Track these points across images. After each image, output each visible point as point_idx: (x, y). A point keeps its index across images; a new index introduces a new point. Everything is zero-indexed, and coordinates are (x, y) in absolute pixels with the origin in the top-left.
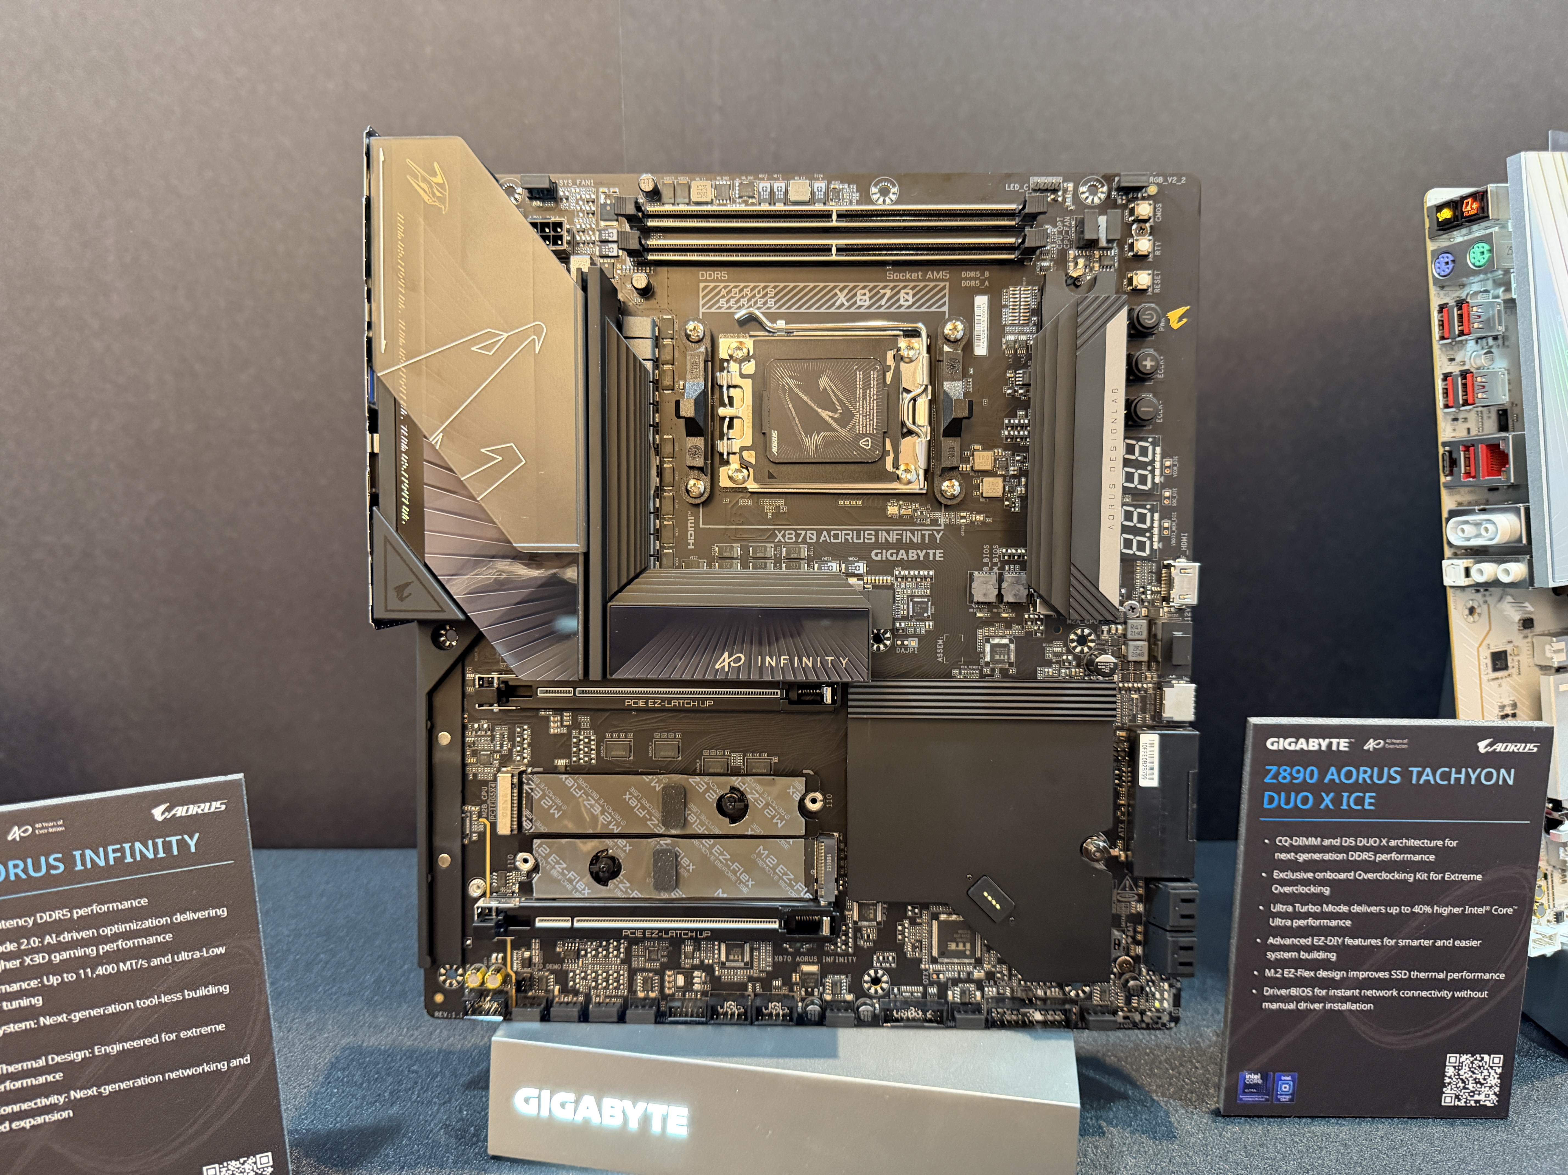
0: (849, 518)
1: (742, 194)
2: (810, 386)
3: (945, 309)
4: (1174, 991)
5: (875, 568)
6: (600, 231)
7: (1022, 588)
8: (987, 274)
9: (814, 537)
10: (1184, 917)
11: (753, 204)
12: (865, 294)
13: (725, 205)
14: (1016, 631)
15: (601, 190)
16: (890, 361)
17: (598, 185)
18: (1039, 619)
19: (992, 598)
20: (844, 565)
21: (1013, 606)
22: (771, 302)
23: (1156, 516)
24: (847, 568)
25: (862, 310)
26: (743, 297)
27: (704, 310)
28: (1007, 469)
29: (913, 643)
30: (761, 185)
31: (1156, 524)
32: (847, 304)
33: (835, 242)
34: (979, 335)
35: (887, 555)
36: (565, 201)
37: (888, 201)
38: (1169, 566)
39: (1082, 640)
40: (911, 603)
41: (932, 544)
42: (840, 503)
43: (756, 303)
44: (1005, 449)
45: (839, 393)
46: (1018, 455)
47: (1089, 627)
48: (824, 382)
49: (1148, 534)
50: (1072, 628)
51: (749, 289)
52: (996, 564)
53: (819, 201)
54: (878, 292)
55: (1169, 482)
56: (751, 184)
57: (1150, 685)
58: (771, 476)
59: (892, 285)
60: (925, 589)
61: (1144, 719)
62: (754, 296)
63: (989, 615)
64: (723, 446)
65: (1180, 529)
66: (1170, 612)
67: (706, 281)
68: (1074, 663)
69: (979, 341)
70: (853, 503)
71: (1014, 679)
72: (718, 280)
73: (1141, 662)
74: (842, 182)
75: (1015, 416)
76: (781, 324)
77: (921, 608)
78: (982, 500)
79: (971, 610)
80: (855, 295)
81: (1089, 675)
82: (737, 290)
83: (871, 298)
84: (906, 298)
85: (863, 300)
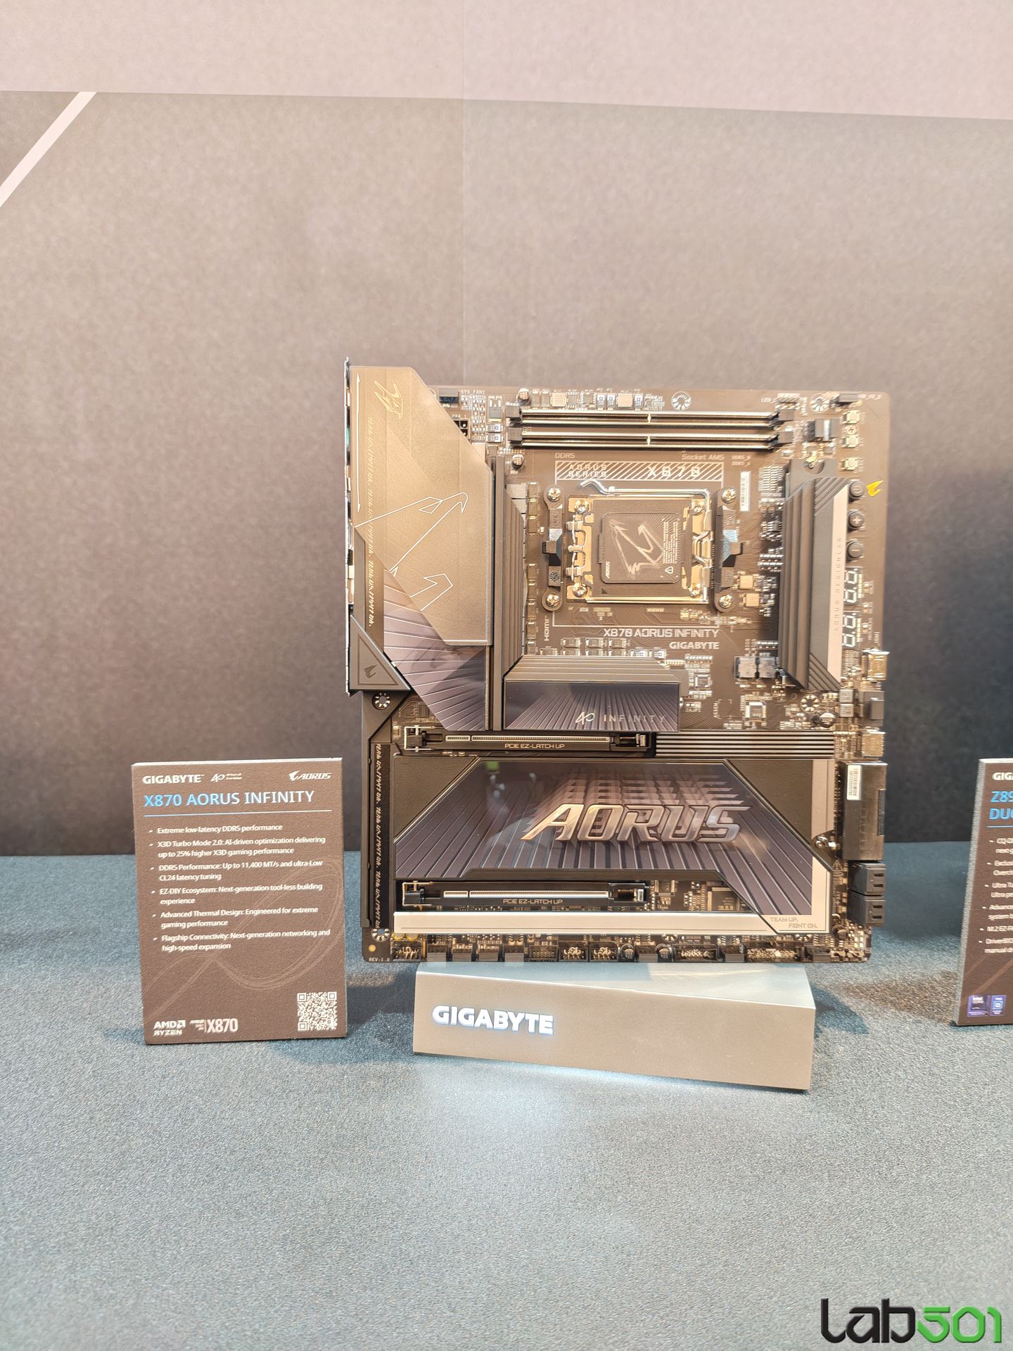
0: (655, 620)
1: (586, 401)
2: (632, 531)
3: (721, 480)
4: (867, 936)
5: (673, 654)
6: (489, 425)
7: (771, 668)
8: (749, 457)
9: (631, 633)
10: (876, 886)
11: (593, 409)
12: (667, 469)
13: (573, 409)
14: (767, 697)
15: (490, 397)
16: (686, 515)
17: (487, 394)
18: (782, 689)
19: (753, 676)
20: (651, 653)
21: (765, 680)
22: (604, 474)
23: (859, 620)
24: (653, 654)
25: (666, 480)
26: (585, 470)
27: (558, 479)
28: (761, 587)
29: (697, 706)
30: (599, 396)
31: (859, 626)
32: (656, 476)
33: (649, 435)
34: (743, 498)
35: (680, 645)
36: (465, 404)
37: (683, 408)
38: (866, 654)
39: (810, 703)
40: (697, 678)
41: (711, 638)
42: (649, 610)
43: (593, 474)
44: (761, 575)
45: (651, 536)
46: (769, 579)
47: (814, 694)
48: (642, 529)
49: (853, 633)
50: (801, 695)
51: (589, 465)
52: (753, 652)
53: (638, 407)
54: (676, 468)
55: (867, 598)
56: (591, 395)
57: (854, 733)
58: (604, 592)
59: (686, 463)
60: (706, 669)
61: (849, 755)
62: (592, 470)
63: (748, 686)
64: (570, 571)
65: (875, 629)
66: (867, 684)
67: (559, 459)
68: (805, 718)
69: (743, 502)
70: (658, 610)
71: (765, 729)
72: (568, 459)
73: (847, 718)
74: (654, 394)
75: (766, 552)
76: (612, 489)
77: (704, 681)
78: (745, 608)
79: (737, 683)
80: (661, 470)
81: (814, 727)
82: (581, 465)
83: (672, 472)
84: (696, 472)
85: (667, 473)
